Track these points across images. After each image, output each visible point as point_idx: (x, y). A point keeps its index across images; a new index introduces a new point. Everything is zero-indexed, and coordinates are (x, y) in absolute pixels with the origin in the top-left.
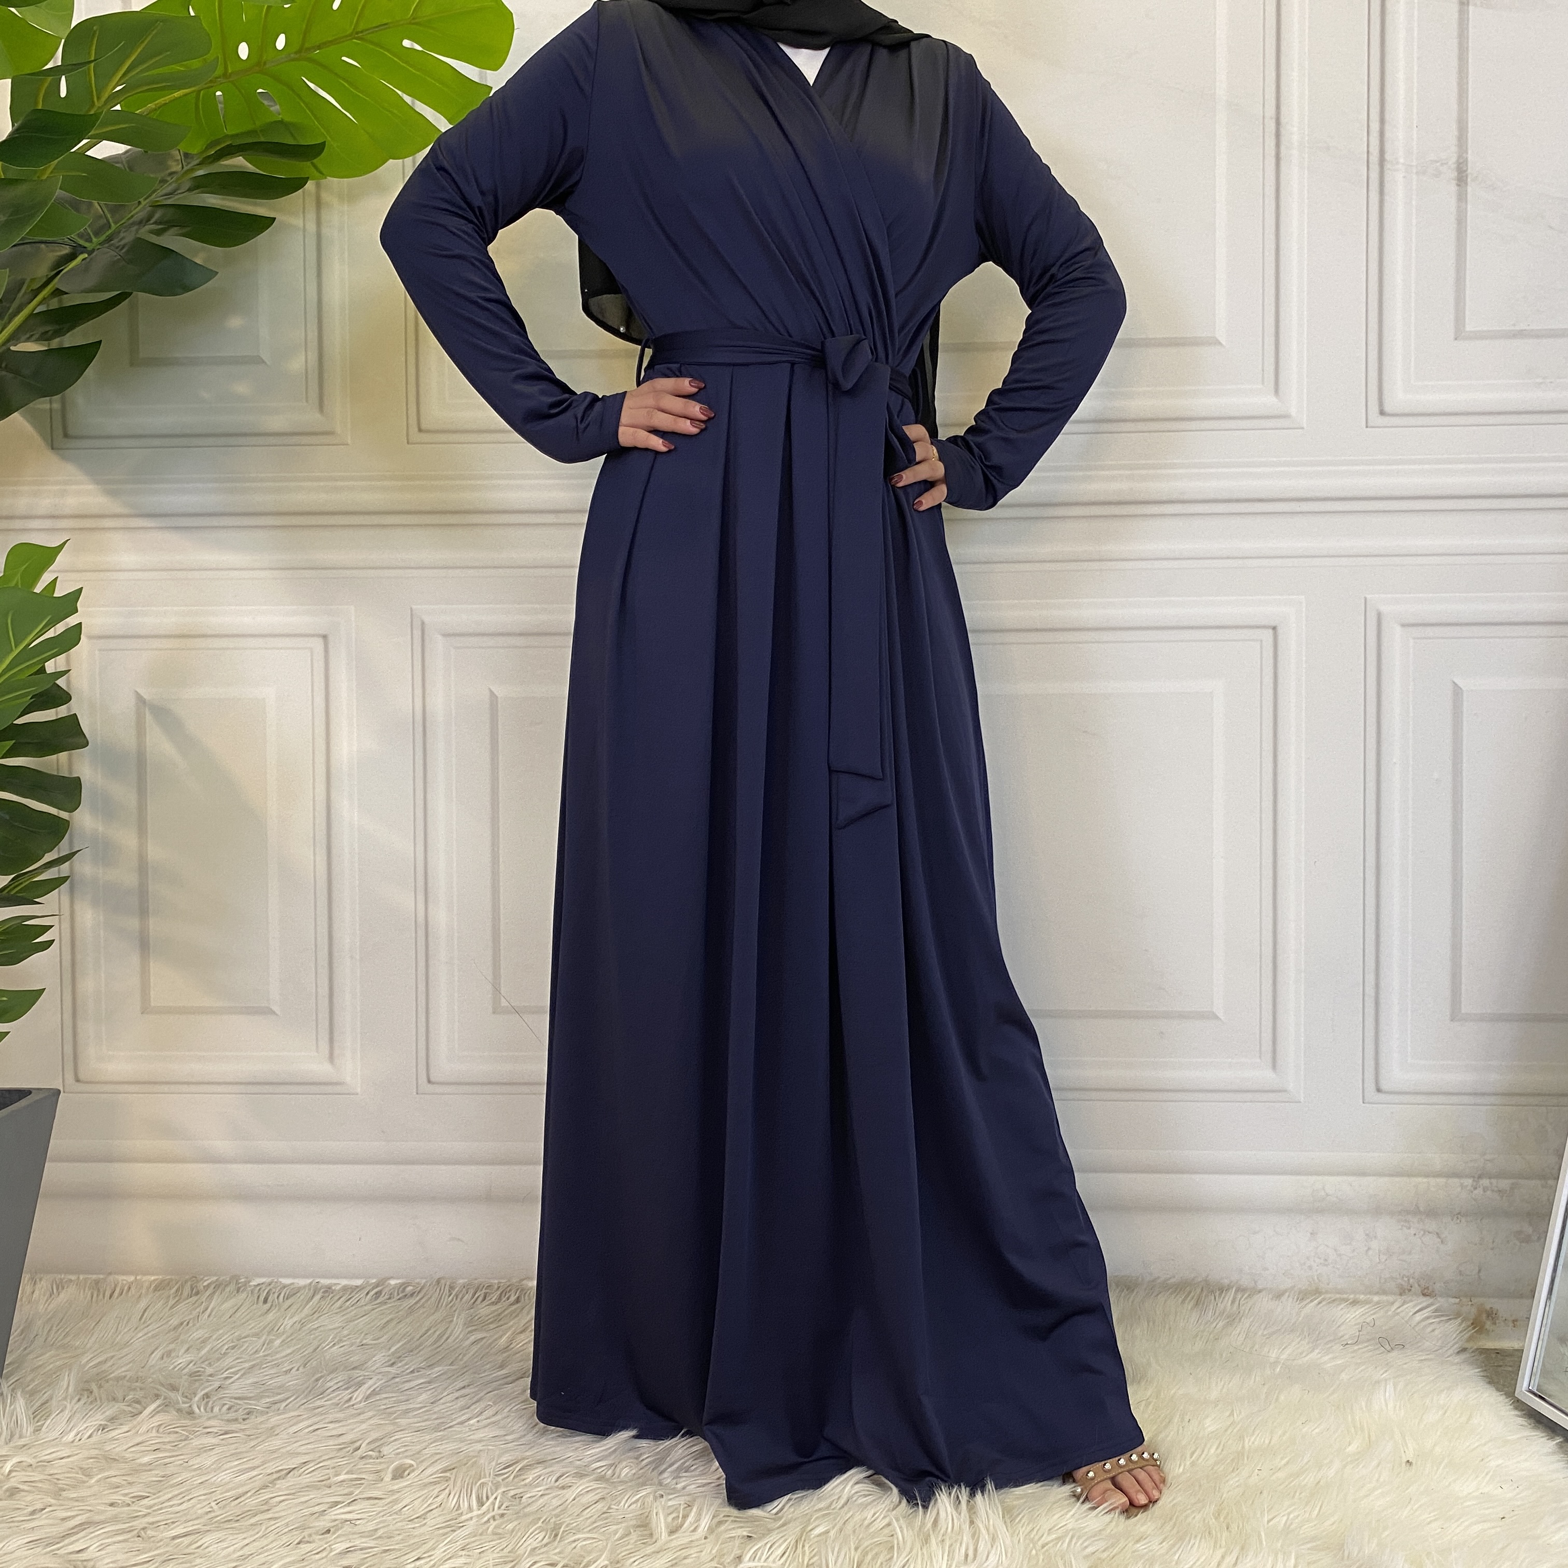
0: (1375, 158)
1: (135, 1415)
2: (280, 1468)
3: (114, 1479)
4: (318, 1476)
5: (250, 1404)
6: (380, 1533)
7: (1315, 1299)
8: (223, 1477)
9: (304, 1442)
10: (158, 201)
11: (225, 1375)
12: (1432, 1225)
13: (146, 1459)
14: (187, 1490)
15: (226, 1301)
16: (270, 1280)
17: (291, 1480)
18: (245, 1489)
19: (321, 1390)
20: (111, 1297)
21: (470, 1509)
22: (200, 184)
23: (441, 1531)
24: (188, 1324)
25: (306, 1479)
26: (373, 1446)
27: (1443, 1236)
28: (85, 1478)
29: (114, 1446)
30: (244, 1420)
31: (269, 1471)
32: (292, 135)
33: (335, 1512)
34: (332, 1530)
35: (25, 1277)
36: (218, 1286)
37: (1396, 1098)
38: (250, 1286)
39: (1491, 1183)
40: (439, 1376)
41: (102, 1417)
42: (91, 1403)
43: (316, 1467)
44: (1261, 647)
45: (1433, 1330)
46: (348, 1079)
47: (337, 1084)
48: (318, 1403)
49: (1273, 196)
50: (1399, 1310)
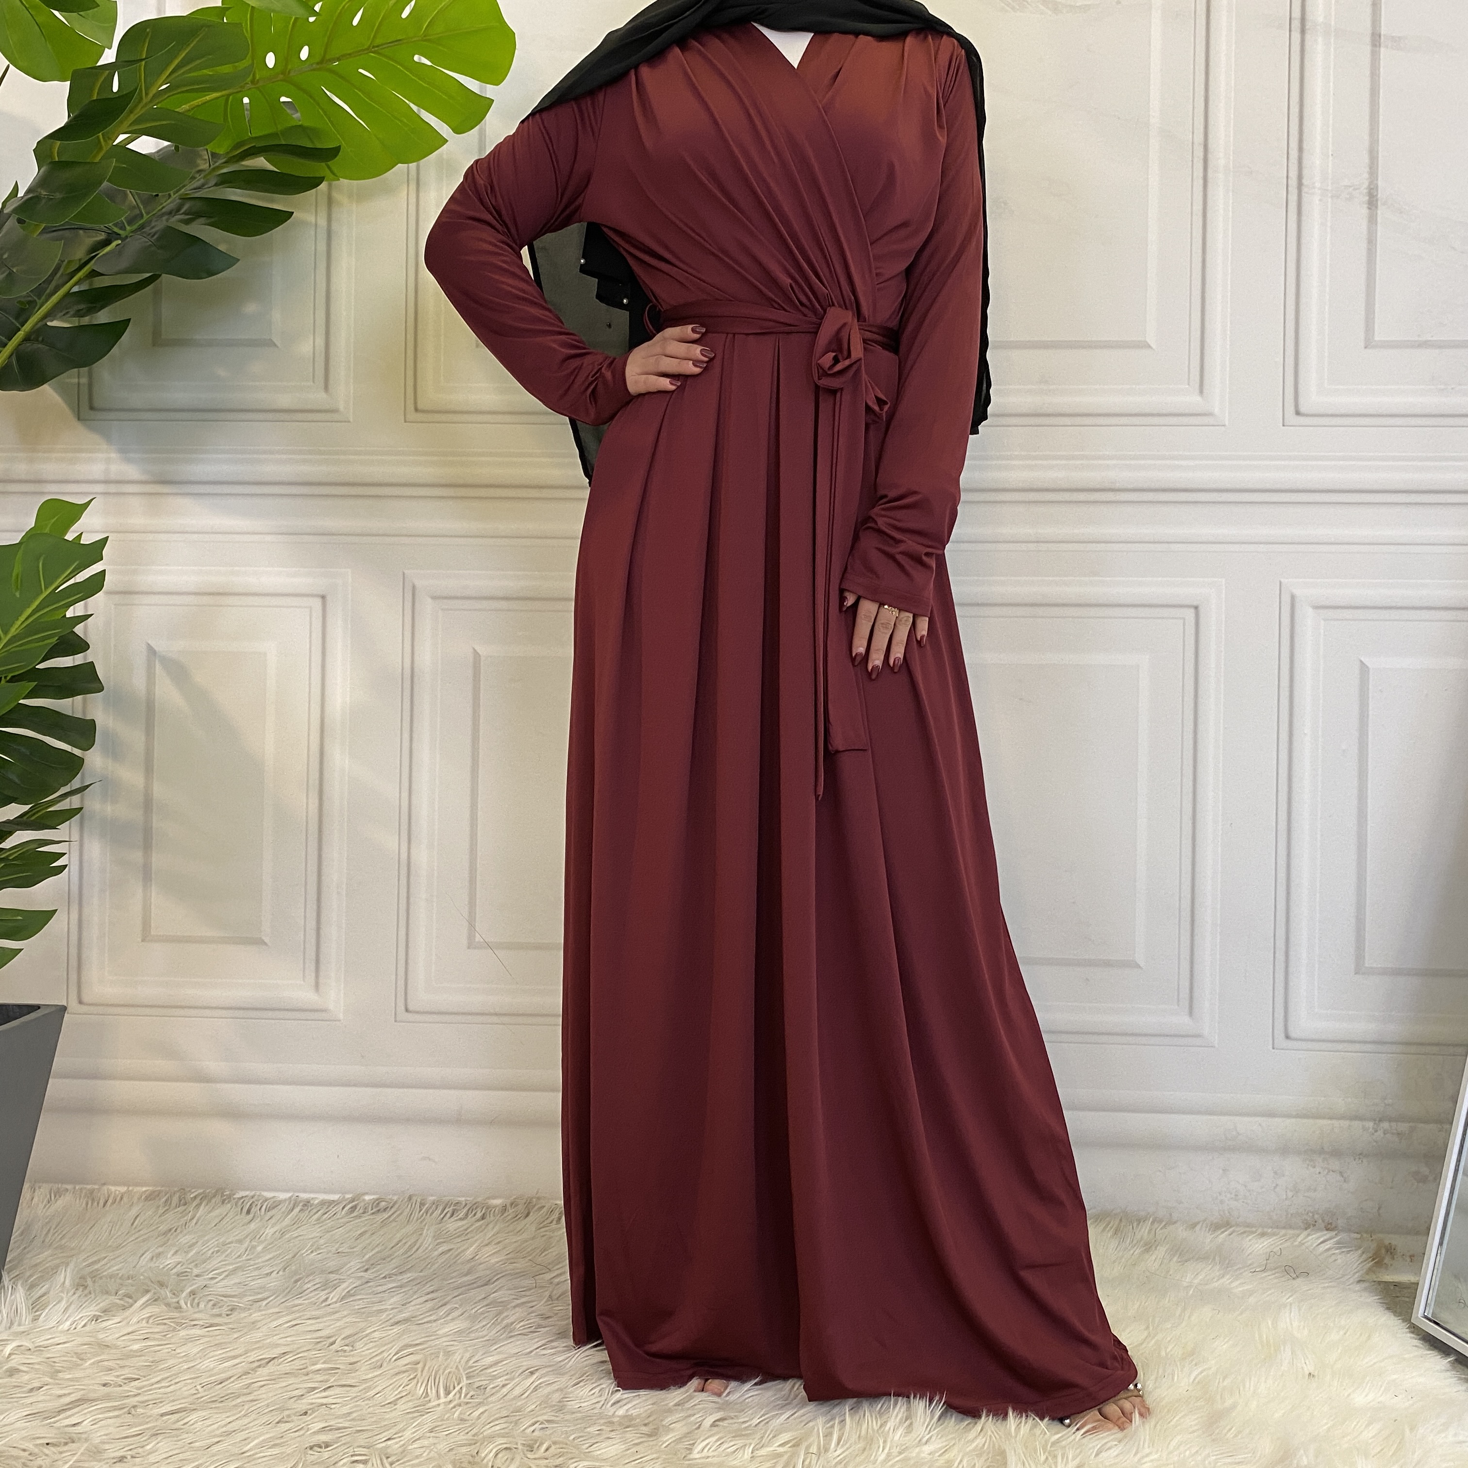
0: (1293, 182)
1: (124, 1308)
2: (261, 1357)
3: (106, 1363)
4: (298, 1364)
5: (234, 1302)
6: (354, 1415)
7: (1225, 1231)
8: (207, 1364)
9: (282, 1336)
10: (187, 194)
11: (210, 1276)
12: (1335, 1164)
13: (136, 1347)
14: (174, 1375)
15: (210, 1212)
16: (252, 1193)
17: (271, 1368)
18: (229, 1374)
19: (300, 1290)
20: (104, 1205)
21: (438, 1396)
22: (227, 180)
23: (411, 1416)
24: (176, 1231)
25: (286, 1367)
26: (347, 1341)
27: (1345, 1175)
28: (80, 1362)
29: (107, 1335)
30: (227, 1315)
31: (251, 1359)
32: (310, 139)
33: (312, 1397)
34: (309, 1412)
35: (26, 1186)
36: (205, 1198)
37: (1304, 1045)
38: (234, 1199)
39: (1391, 1127)
40: (410, 1281)
41: (96, 1308)
42: (86, 1296)
43: (296, 1357)
44: (1184, 625)
45: (1335, 1260)
46: (331, 1007)
47: (322, 1011)
48: (297, 1302)
49: (1200, 213)
50: (1305, 1241)
